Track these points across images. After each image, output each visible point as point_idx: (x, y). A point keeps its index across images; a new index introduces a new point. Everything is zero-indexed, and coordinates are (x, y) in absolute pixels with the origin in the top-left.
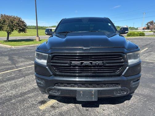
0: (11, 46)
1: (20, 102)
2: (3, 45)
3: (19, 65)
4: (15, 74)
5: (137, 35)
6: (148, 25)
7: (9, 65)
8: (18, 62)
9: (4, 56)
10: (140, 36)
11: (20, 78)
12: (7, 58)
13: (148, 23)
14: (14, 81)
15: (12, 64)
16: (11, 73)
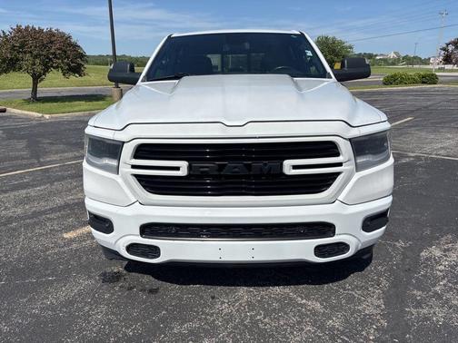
0: (40, 115)
1: (27, 226)
2: (19, 111)
3: (48, 159)
4: (31, 178)
5: (415, 82)
6: (447, 51)
7: (23, 158)
8: (46, 153)
9: (17, 139)
10: (424, 83)
11: (40, 186)
12: (22, 144)
13: (448, 45)
14: (25, 191)
15: (32, 157)
16: (21, 176)
